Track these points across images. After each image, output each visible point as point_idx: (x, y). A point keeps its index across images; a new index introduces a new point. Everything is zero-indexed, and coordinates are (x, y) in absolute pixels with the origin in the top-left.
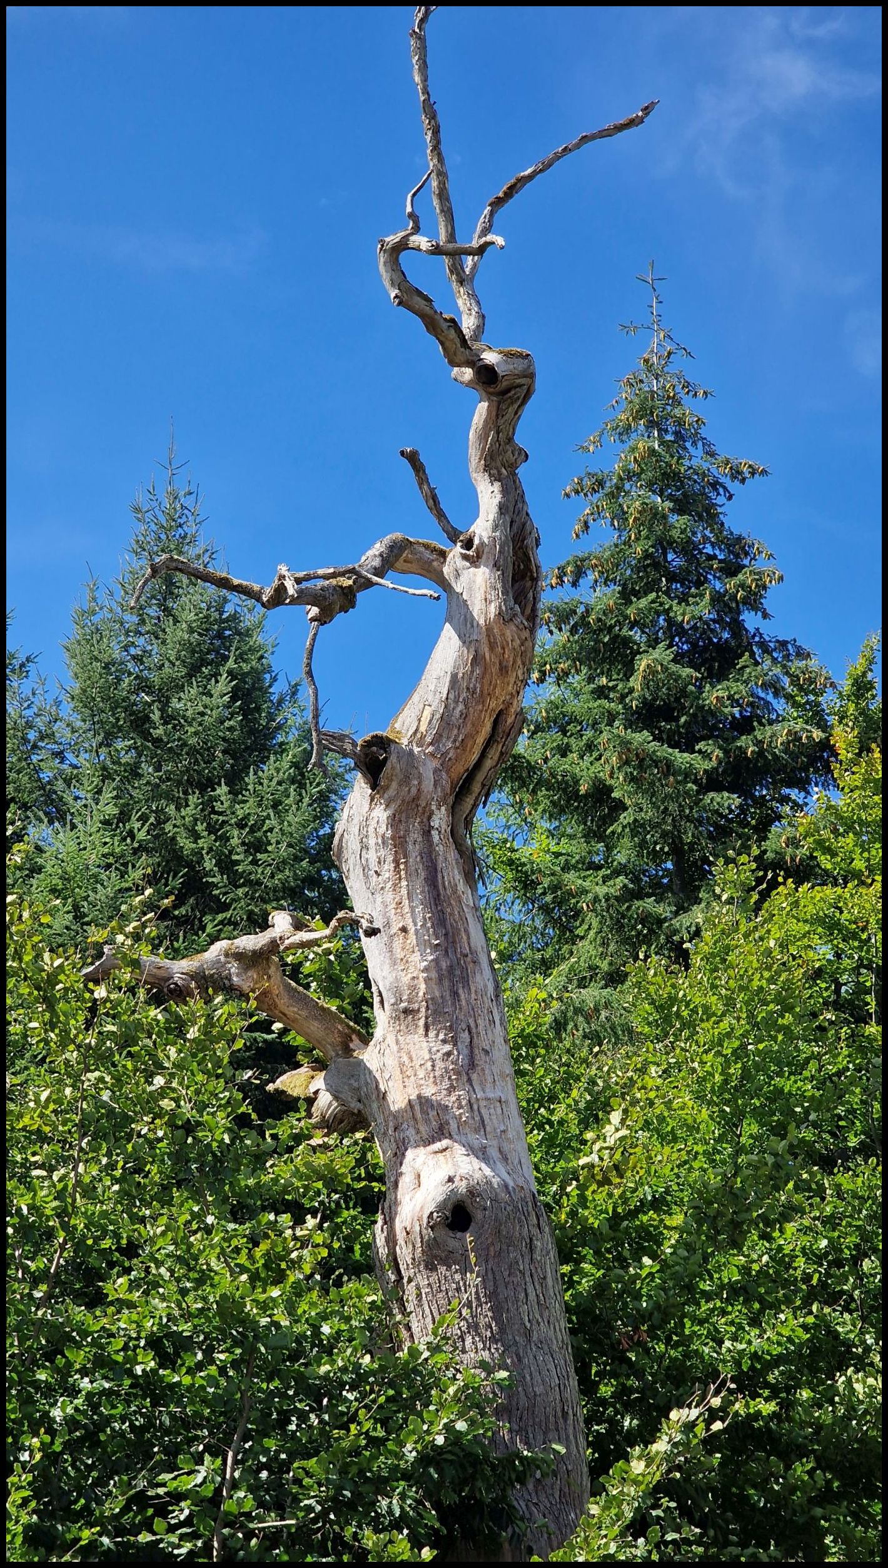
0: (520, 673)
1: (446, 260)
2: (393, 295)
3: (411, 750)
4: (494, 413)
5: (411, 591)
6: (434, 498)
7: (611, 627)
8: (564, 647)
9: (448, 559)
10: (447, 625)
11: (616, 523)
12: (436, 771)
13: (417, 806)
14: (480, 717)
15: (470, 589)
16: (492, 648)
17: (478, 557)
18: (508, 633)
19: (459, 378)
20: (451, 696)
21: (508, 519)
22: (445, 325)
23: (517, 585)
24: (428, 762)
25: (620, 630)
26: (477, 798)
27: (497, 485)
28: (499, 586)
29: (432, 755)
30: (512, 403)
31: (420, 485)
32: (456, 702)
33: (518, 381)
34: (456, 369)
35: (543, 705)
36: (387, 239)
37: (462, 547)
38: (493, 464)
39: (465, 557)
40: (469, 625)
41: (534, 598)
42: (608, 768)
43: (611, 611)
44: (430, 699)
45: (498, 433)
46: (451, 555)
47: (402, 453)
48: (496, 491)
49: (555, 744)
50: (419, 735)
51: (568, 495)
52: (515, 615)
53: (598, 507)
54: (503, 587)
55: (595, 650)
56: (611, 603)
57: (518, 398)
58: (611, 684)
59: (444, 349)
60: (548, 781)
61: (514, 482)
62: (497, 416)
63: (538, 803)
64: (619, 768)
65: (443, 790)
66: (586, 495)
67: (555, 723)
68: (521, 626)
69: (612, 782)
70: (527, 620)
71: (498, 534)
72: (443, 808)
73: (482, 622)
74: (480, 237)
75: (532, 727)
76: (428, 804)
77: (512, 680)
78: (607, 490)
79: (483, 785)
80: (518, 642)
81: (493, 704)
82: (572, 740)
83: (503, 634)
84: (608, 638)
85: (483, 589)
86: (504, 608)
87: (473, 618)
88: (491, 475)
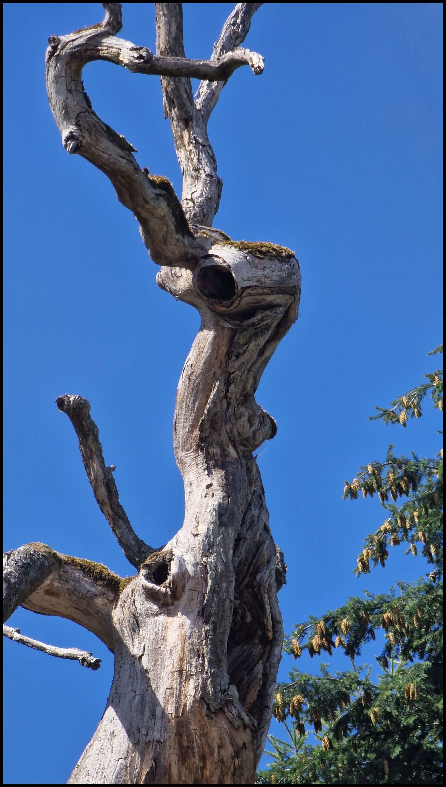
1: (164, 81)
2: (65, 133)
4: (224, 349)
5: (51, 648)
6: (110, 485)
9: (122, 596)
10: (111, 712)
11: (432, 550)
15: (156, 651)
16: (183, 757)
17: (175, 597)
18: (214, 733)
19: (169, 285)
21: (232, 533)
22: (150, 192)
23: (237, 650)
27: (217, 478)
28: (205, 650)
30: (256, 335)
31: (87, 460)
33: (269, 298)
34: (164, 269)
36: (64, 39)
37: (148, 577)
38: (215, 437)
39: (151, 595)
40: (147, 713)
41: (265, 675)
43: (411, 703)
45: (228, 383)
46: (127, 590)
47: (61, 403)
48: (215, 484)
51: (353, 494)
52: (228, 703)
53: (403, 519)
54: (214, 652)
56: (412, 687)
57: (267, 327)
59: (147, 231)
61: (249, 470)
62: (229, 354)
66: (384, 497)
68: (237, 723)
70: (250, 712)
71: (211, 559)
73: (170, 710)
74: (225, 48)
78: (422, 490)
80: (229, 750)
83: (205, 735)
84: (398, 749)
85: (176, 656)
86: (210, 689)
87: (155, 702)
88: (208, 457)
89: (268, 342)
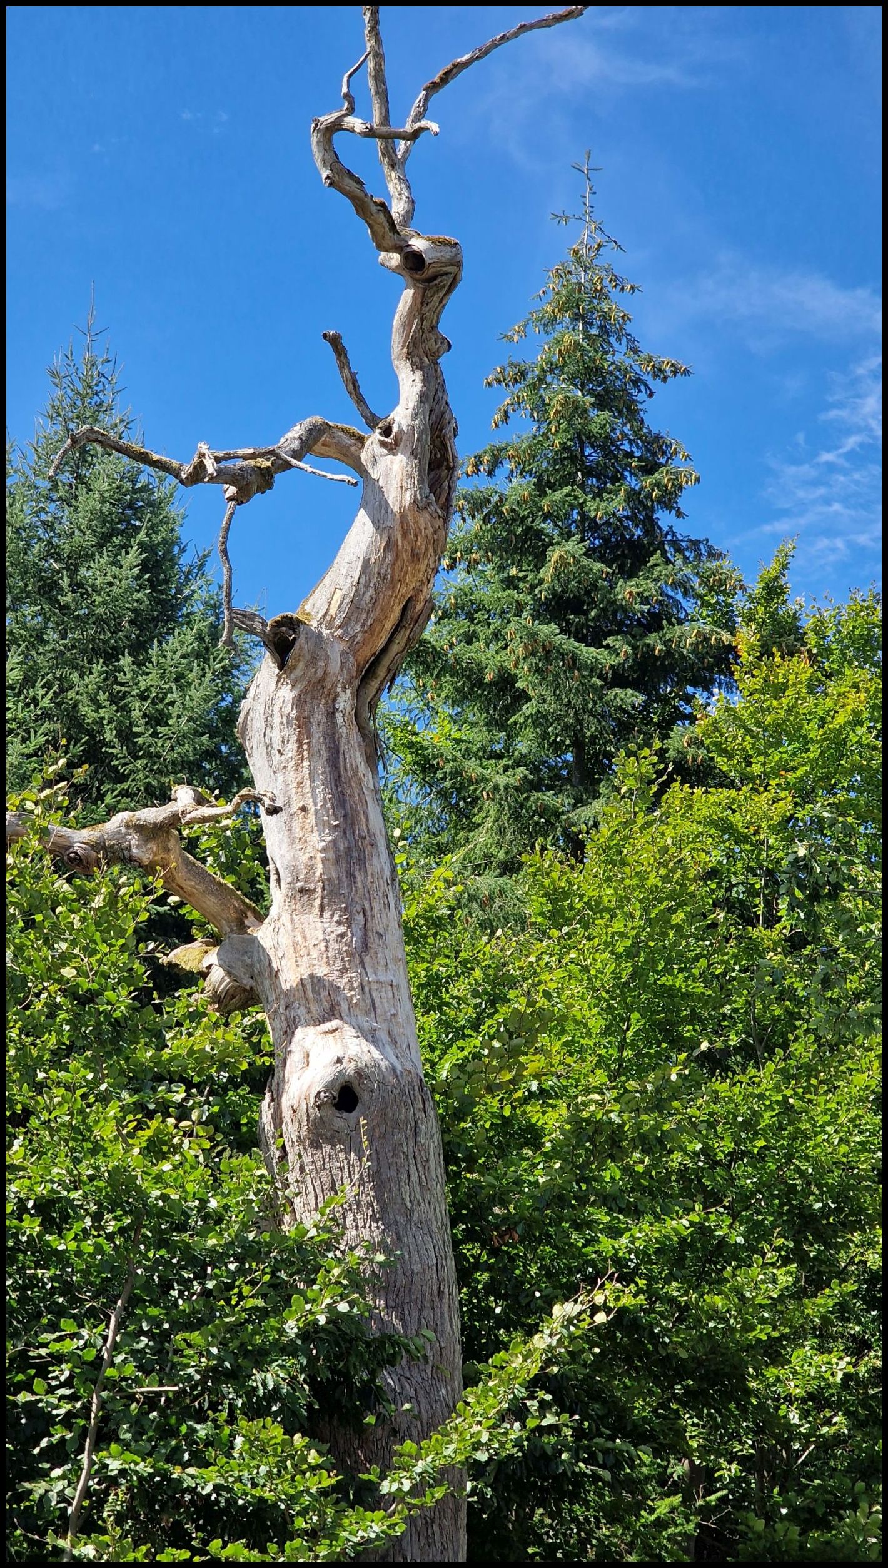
0: (431, 561)
1: (379, 142)
2: (324, 176)
3: (320, 633)
4: (419, 300)
5: (329, 476)
6: (354, 382)
7: (523, 519)
8: (476, 535)
9: (366, 445)
10: (362, 511)
11: (535, 415)
12: (342, 654)
13: (323, 687)
14: (389, 602)
15: (387, 476)
16: (405, 535)
17: (397, 444)
18: (422, 521)
19: (386, 263)
20: (362, 581)
21: (428, 407)
22: (374, 209)
23: (432, 474)
24: (336, 645)
25: (532, 522)
26: (382, 683)
27: (419, 373)
28: (415, 474)
29: (340, 637)
30: (438, 291)
31: (341, 368)
32: (367, 586)
33: (445, 269)
34: (383, 254)
35: (453, 591)
36: (321, 119)
37: (380, 434)
38: (416, 352)
39: (383, 444)
40: (383, 511)
41: (449, 487)
42: (513, 658)
43: (526, 502)
44: (341, 583)
45: (422, 320)
46: (369, 442)
47: (325, 336)
48: (417, 379)
49: (461, 631)
50: (328, 618)
51: (489, 384)
52: (429, 504)
53: (518, 397)
54: (420, 475)
55: (506, 540)
56: (526, 494)
57: (444, 286)
58: (521, 575)
59: (372, 232)
60: (452, 668)
61: (436, 370)
62: (422, 303)
63: (441, 688)
64: (524, 659)
65: (349, 673)
66: (507, 385)
67: (463, 609)
68: (435, 515)
69: (517, 672)
70: (441, 508)
71: (417, 422)
72: (348, 691)
73: (396, 509)
74: (414, 121)
75: (440, 613)
76: (334, 686)
77: (423, 568)
78: (529, 381)
79: (389, 670)
80: (431, 530)
81: (403, 591)
82: (479, 628)
83: (417, 522)
84: (520, 529)
85: (399, 477)
86: (419, 496)
87: (387, 504)
88: (412, 364)
89: (445, 295)
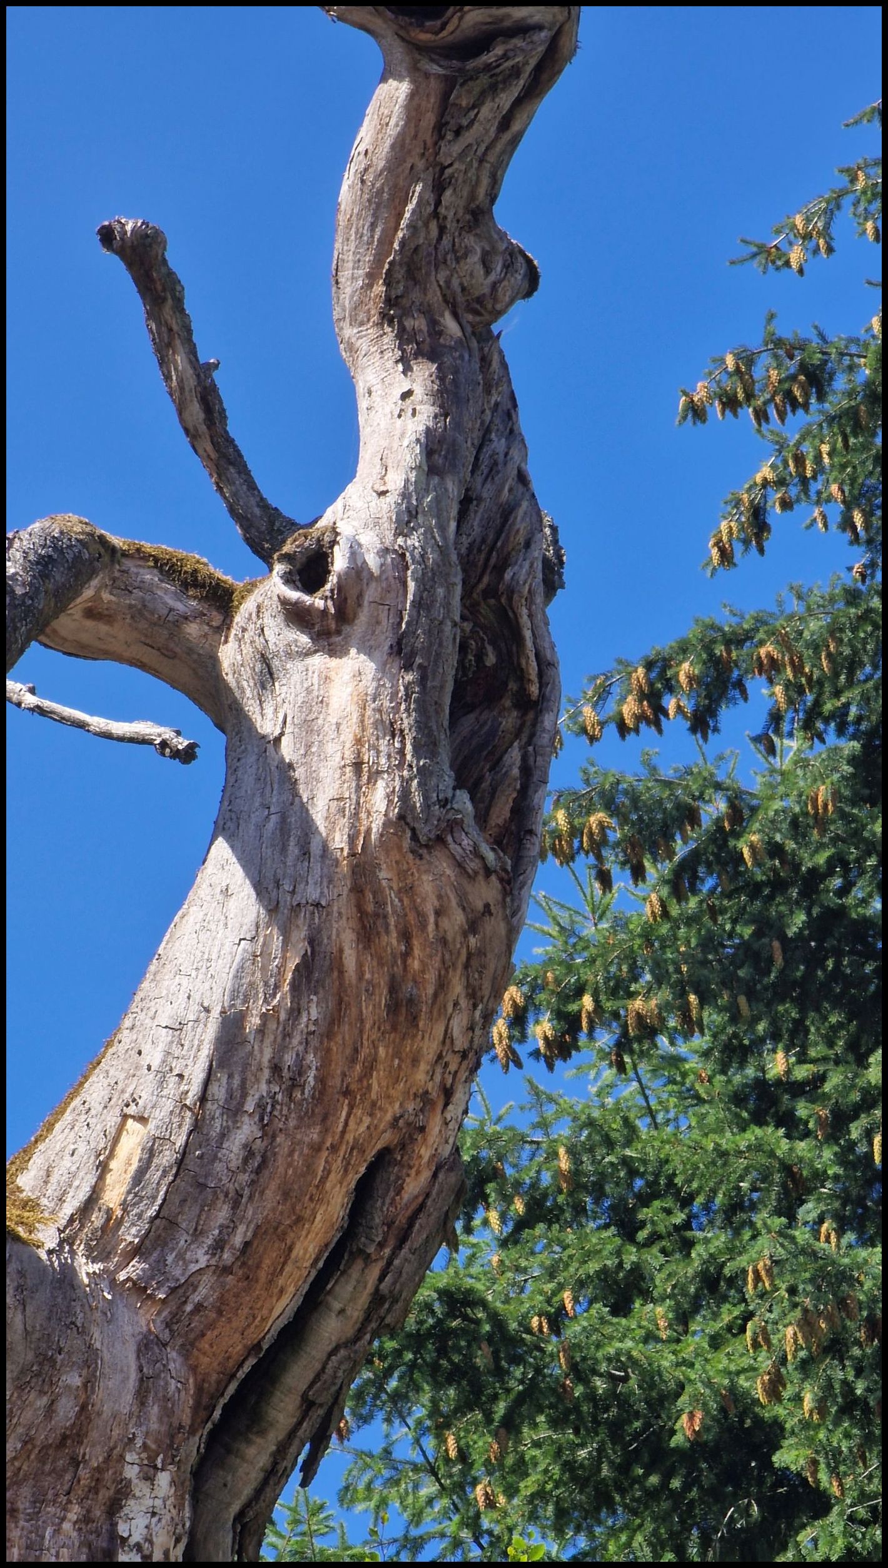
0: (458, 1025)
3: (68, 1275)
4: (430, 120)
5: (98, 722)
6: (209, 399)
9: (239, 619)
10: (221, 849)
11: (858, 518)
12: (147, 1345)
13: (75, 1462)
14: (309, 1167)
15: (308, 726)
16: (367, 935)
17: (344, 612)
18: (427, 886)
20: (218, 1091)
21: (453, 488)
23: (468, 722)
24: (123, 1314)
26: (282, 1449)
27: (422, 377)
28: (406, 722)
29: (139, 1288)
30: (493, 89)
31: (162, 348)
32: (234, 1110)
33: (519, 13)
37: (288, 579)
38: (416, 295)
39: (296, 615)
40: (293, 850)
41: (526, 770)
43: (821, 822)
44: (146, 1096)
45: (439, 187)
46: (248, 606)
47: (107, 236)
48: (419, 392)
50: (97, 1219)
52: (454, 826)
54: (422, 726)
57: (516, 72)
61: (485, 361)
62: (440, 128)
63: (521, 1468)
65: (167, 1413)
66: (761, 415)
67: (598, 1192)
68: (473, 865)
69: (780, 1411)
70: (498, 843)
71: (414, 541)
72: (164, 1479)
73: (339, 841)
75: (519, 1206)
76: (114, 1459)
77: (430, 1048)
78: (836, 402)
79: (308, 1404)
80: (458, 918)
81: (359, 1128)
82: (653, 1258)
83: (408, 890)
84: (800, 918)
85: (348, 735)
86: (417, 799)
87: (307, 826)
88: (403, 337)
89: (518, 103)
